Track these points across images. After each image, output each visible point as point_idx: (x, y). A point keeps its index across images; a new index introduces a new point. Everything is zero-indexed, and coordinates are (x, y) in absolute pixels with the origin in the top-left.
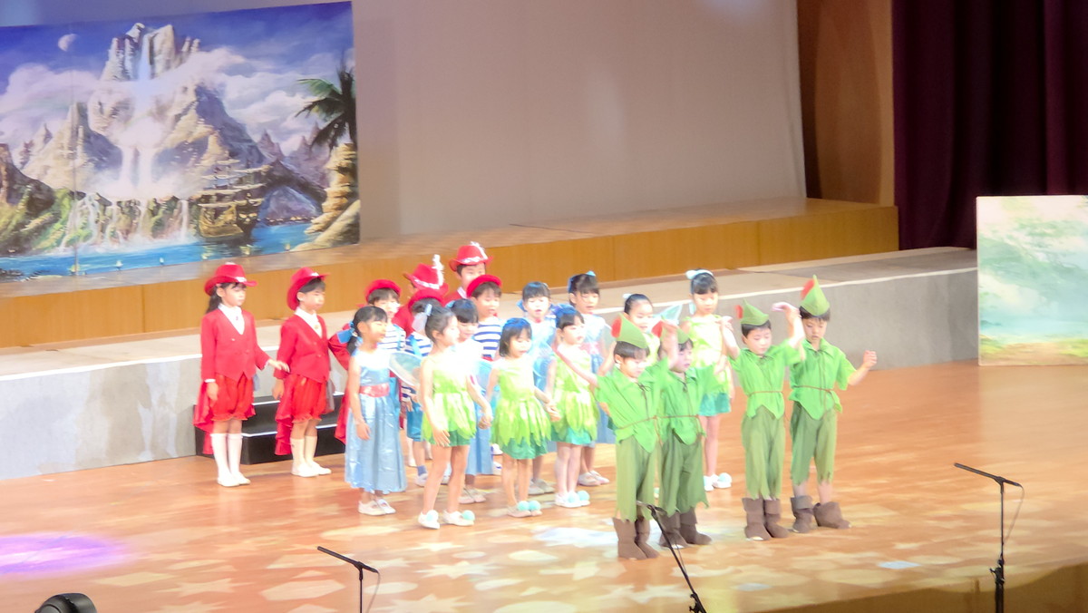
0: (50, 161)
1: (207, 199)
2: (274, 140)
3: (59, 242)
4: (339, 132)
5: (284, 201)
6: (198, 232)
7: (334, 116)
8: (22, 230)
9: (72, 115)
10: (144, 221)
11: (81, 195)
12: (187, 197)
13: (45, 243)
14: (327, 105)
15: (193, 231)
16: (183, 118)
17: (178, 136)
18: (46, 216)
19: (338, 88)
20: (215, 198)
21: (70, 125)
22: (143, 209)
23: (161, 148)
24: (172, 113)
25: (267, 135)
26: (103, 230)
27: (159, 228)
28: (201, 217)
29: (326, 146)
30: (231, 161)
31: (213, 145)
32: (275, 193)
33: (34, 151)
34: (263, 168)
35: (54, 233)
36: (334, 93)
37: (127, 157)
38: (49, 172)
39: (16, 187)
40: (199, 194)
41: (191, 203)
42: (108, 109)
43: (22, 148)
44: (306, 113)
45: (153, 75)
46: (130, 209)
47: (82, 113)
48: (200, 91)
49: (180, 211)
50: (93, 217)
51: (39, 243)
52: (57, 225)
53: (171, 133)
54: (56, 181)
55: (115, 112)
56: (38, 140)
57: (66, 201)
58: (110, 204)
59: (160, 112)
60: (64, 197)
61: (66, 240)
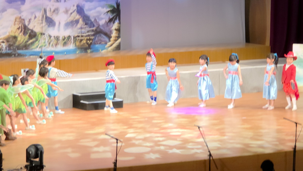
0: (36, 24)
1: (78, 36)
2: (97, 20)
3: (37, 47)
4: (116, 19)
5: (100, 38)
6: (76, 46)
7: (114, 14)
9: (42, 11)
10: (61, 42)
11: (44, 34)
12: (73, 36)
13: (33, 47)
14: (112, 11)
15: (74, 45)
16: (73, 14)
17: (71, 18)
18: (34, 39)
19: (116, 7)
20: (81, 36)
21: (42, 14)
22: (61, 38)
23: (67, 22)
24: (70, 12)
25: (96, 19)
26: (49, 44)
27: (65, 44)
28: (77, 41)
29: (112, 23)
30: (86, 26)
31: (81, 21)
32: (98, 35)
33: (32, 21)
34: (94, 28)
35: (36, 44)
36: (114, 8)
37: (57, 24)
38: (36, 27)
39: (26, 31)
40: (76, 35)
41: (74, 38)
42: (52, 10)
43: (28, 20)
44: (107, 13)
45: (65, 1)
46: (57, 38)
47: (45, 11)
48: (78, 6)
49: (71, 39)
50: (47, 40)
52: (37, 42)
53: (70, 17)
54: (37, 30)
55: (54, 11)
56: (33, 18)
57: (40, 36)
58: (52, 37)
59: (66, 11)
60: (39, 34)
61: (39, 46)
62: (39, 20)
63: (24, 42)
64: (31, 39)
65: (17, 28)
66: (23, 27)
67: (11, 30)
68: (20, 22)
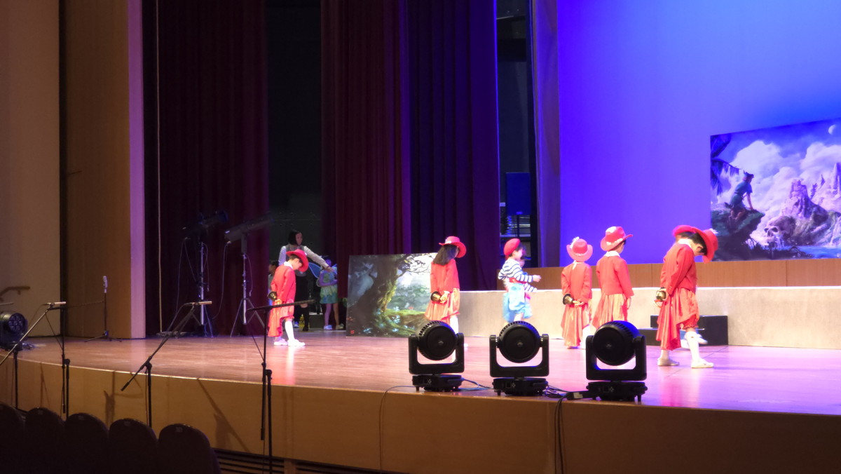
0: (824, 195)
3: (829, 240)
8: (812, 232)
9: (835, 169)
13: (822, 240)
18: (824, 225)
21: (834, 175)
33: (817, 189)
35: (827, 235)
38: (824, 201)
39: (809, 208)
43: (812, 188)
47: (839, 168)
51: (819, 240)
52: (829, 231)
54: (828, 205)
56: (819, 183)
60: (832, 215)
61: (832, 239)
62: (830, 187)
63: (806, 230)
64: (819, 225)
65: (795, 202)
66: (804, 201)
67: (785, 208)
68: (800, 191)
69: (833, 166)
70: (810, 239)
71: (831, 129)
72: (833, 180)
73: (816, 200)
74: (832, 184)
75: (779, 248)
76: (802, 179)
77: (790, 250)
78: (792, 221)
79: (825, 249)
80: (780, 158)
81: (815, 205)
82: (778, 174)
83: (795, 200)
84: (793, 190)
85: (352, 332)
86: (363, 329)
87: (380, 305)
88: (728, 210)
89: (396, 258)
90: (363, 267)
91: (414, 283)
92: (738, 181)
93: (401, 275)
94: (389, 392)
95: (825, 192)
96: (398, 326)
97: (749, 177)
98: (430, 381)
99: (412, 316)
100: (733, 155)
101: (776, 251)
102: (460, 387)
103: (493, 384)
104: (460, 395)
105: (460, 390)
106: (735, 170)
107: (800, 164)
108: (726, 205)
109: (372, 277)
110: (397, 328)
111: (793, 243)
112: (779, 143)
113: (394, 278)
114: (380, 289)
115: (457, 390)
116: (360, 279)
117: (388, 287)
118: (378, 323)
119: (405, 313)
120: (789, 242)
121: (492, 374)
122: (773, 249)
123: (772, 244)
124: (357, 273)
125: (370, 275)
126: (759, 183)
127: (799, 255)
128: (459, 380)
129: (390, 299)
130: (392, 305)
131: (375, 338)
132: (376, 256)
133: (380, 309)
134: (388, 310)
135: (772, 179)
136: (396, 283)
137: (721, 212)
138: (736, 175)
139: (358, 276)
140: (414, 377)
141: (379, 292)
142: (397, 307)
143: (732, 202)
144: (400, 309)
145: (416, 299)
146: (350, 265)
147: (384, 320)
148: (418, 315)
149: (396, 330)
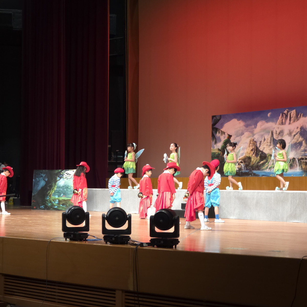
1: (302, 159)
8: (259, 164)
12: (297, 158)
13: (264, 168)
16: (296, 136)
17: (295, 141)
18: (264, 161)
20: (305, 159)
24: (293, 134)
27: (291, 166)
28: (302, 164)
31: (304, 144)
33: (262, 143)
35: (266, 165)
38: (265, 149)
39: (257, 152)
40: (300, 157)
41: (299, 160)
42: (278, 133)
43: (259, 142)
45: (290, 124)
47: (272, 134)
48: (302, 128)
51: (262, 168)
52: (267, 163)
53: (293, 140)
54: (266, 151)
56: (263, 140)
59: (290, 134)
60: (269, 156)
61: (268, 168)
62: (268, 143)
63: (256, 163)
64: (262, 161)
65: (251, 149)
66: (255, 149)
67: (246, 152)
68: (254, 144)
69: (270, 132)
70: (258, 167)
71: (269, 115)
72: (269, 139)
73: (261, 149)
74: (269, 141)
75: (244, 171)
76: (255, 138)
77: (248, 172)
78: (249, 158)
79: (265, 172)
80: (244, 128)
81: (261, 151)
82: (243, 135)
83: (251, 148)
84: (250, 143)
85: (35, 207)
86: (40, 206)
87: (48, 194)
88: (220, 152)
89: (57, 171)
90: (40, 176)
91: (65, 184)
92: (224, 138)
93: (59, 180)
94: (51, 240)
95: (265, 145)
96: (57, 205)
97: (230, 136)
98: (72, 236)
99: (64, 200)
100: (222, 126)
101: (242, 172)
102: (87, 239)
103: (103, 238)
104: (87, 243)
105: (87, 240)
106: (223, 133)
107: (254, 131)
108: (219, 149)
109: (45, 181)
110: (57, 206)
111: (250, 169)
112: (244, 120)
113: (56, 181)
114: (48, 187)
115: (86, 240)
116: (39, 181)
117: (53, 186)
118: (47, 203)
119: (61, 199)
120: (248, 168)
121: (103, 233)
122: (241, 171)
123: (240, 169)
124: (37, 179)
125: (44, 180)
126: (235, 139)
127: (253, 175)
128: (87, 235)
129: (54, 192)
130: (54, 194)
131: (46, 210)
132: (47, 171)
133: (48, 197)
134: (53, 197)
135: (241, 137)
136: (57, 184)
137: (216, 153)
138: (224, 135)
139: (38, 180)
140: (64, 233)
141: (48, 188)
142: (57, 196)
143: (221, 148)
144: (59, 197)
145: (66, 192)
146: (34, 174)
147: (51, 202)
148: (67, 200)
149: (56, 207)
